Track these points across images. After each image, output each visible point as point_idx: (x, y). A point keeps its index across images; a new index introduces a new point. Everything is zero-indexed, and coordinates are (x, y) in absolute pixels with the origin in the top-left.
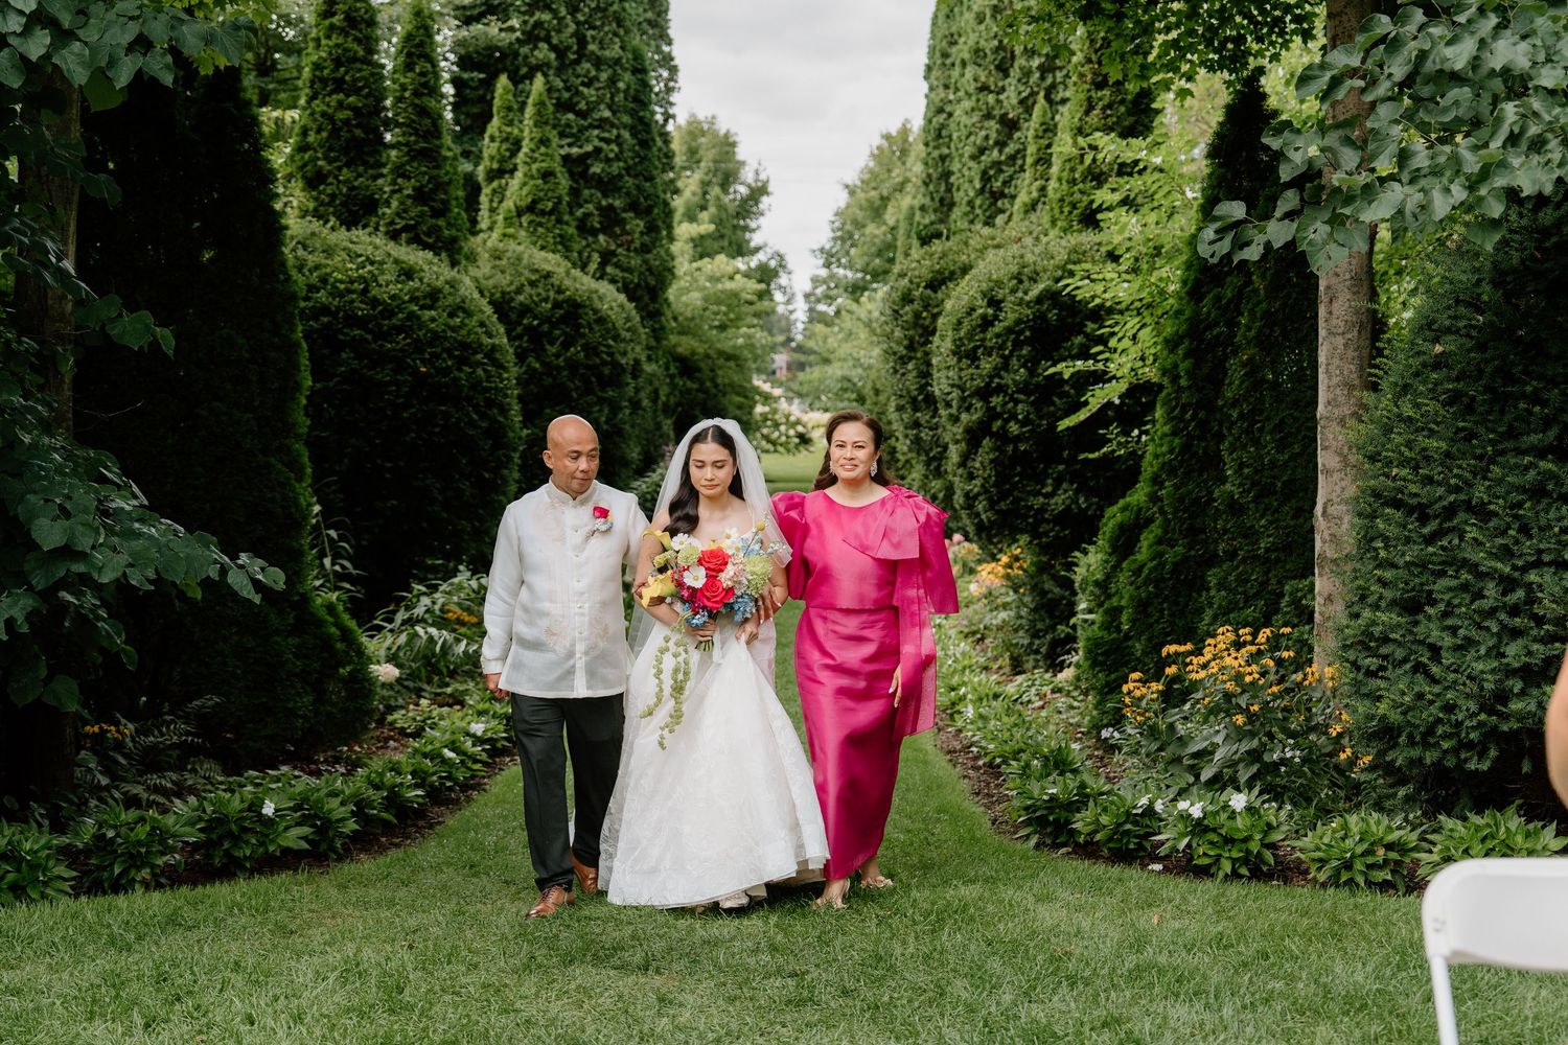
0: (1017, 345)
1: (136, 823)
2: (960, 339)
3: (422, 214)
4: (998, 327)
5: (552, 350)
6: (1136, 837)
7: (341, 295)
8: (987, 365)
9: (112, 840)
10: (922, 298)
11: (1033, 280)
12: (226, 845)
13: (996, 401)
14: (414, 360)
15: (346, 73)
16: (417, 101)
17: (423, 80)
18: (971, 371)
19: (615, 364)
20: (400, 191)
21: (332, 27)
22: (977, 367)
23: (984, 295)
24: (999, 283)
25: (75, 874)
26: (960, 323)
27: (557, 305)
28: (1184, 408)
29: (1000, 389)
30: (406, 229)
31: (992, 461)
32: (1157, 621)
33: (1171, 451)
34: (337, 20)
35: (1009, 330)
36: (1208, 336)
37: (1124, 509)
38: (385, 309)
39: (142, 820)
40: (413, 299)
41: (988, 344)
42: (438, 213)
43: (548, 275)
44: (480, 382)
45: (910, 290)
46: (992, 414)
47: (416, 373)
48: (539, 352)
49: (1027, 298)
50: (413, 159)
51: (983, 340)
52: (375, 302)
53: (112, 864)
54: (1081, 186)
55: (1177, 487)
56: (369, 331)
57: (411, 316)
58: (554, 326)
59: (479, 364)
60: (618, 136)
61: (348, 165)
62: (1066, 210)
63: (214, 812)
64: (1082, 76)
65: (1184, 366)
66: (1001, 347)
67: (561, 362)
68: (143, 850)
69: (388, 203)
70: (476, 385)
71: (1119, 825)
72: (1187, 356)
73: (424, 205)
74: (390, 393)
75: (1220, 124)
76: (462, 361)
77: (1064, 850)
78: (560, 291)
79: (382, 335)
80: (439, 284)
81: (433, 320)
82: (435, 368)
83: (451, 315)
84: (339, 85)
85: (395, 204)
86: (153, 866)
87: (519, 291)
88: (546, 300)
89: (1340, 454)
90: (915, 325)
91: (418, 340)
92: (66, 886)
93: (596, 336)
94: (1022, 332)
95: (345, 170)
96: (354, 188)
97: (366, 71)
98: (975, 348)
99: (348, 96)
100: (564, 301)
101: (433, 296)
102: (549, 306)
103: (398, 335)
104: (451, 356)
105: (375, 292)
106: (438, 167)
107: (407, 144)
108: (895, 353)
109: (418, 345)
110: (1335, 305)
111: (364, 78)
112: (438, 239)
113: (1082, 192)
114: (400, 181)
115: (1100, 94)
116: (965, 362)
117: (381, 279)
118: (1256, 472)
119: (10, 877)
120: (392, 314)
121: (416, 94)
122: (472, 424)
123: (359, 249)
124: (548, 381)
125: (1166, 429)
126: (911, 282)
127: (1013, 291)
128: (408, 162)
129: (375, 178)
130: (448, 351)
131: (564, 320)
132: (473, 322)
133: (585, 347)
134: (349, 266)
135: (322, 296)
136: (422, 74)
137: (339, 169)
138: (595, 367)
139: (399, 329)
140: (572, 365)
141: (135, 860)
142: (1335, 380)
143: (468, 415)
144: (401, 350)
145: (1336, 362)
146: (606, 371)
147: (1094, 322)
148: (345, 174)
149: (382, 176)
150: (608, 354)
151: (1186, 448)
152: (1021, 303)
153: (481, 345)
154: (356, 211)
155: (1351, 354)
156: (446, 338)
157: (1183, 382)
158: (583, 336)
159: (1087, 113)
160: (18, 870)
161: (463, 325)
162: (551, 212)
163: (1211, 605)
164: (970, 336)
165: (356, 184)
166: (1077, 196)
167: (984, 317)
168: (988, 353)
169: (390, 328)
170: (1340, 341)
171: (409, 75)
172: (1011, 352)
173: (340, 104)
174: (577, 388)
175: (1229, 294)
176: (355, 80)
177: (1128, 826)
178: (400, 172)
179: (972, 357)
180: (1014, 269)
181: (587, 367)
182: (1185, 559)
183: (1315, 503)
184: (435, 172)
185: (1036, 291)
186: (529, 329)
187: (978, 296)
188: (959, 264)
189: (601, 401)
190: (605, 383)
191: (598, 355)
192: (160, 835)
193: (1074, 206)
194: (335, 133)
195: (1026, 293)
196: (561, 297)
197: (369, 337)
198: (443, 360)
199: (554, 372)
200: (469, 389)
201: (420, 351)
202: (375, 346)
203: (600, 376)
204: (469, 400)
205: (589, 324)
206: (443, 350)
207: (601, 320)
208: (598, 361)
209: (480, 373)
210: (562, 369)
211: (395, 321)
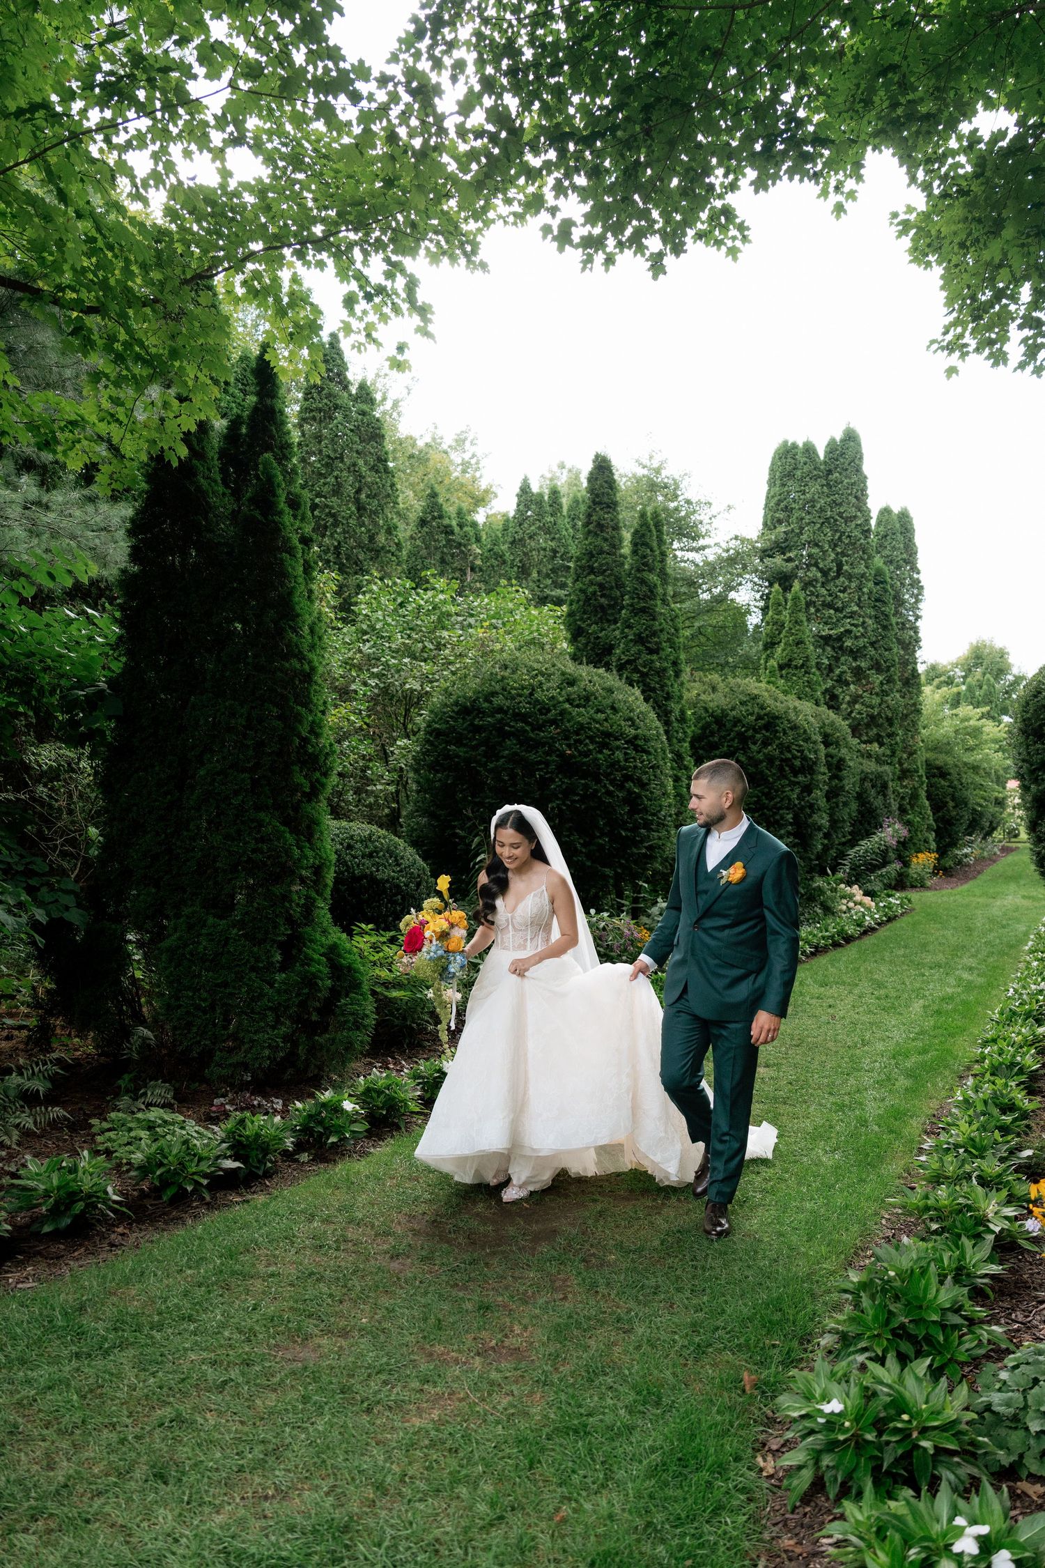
3: (640, 652)
5: (754, 748)
7: (513, 698)
14: (562, 745)
15: (596, 561)
19: (805, 758)
20: (626, 637)
21: (589, 532)
27: (759, 717)
34: (591, 527)
38: (544, 708)
40: (568, 700)
42: (651, 651)
43: (755, 697)
44: (619, 761)
47: (562, 755)
48: (745, 749)
50: (636, 615)
52: (537, 703)
56: (527, 723)
57: (563, 713)
58: (757, 731)
59: (618, 748)
67: (760, 756)
69: (618, 646)
70: (614, 765)
74: (541, 770)
76: (604, 745)
78: (762, 708)
79: (540, 728)
81: (582, 715)
82: (579, 752)
83: (598, 711)
84: (592, 570)
85: (623, 646)
87: (733, 709)
88: (752, 714)
91: (566, 730)
93: (790, 738)
95: (594, 626)
96: (599, 638)
97: (610, 559)
99: (596, 576)
100: (766, 715)
101: (587, 698)
102: (755, 718)
103: (551, 726)
104: (593, 742)
105: (539, 695)
106: (654, 619)
109: (566, 735)
114: (627, 630)
117: (546, 686)
120: (549, 711)
122: (609, 793)
128: (634, 617)
130: (592, 739)
131: (767, 727)
132: (619, 717)
135: (498, 701)
137: (590, 626)
138: (787, 760)
139: (553, 722)
140: (770, 760)
143: (605, 786)
144: (552, 738)
146: (797, 763)
149: (616, 628)
150: (798, 751)
154: (598, 654)
156: (591, 729)
158: (779, 738)
162: (802, 666)
169: (545, 721)
173: (592, 583)
176: (601, 565)
178: (627, 624)
181: (782, 760)
184: (649, 623)
186: (740, 734)
190: (796, 772)
191: (790, 751)
194: (588, 600)
196: (762, 713)
197: (529, 728)
198: (586, 745)
199: (756, 763)
200: (608, 767)
201: (567, 738)
202: (531, 735)
203: (792, 767)
204: (607, 775)
205: (784, 730)
206: (587, 737)
207: (795, 727)
208: (789, 756)
209: (619, 755)
210: (761, 762)
211: (549, 716)
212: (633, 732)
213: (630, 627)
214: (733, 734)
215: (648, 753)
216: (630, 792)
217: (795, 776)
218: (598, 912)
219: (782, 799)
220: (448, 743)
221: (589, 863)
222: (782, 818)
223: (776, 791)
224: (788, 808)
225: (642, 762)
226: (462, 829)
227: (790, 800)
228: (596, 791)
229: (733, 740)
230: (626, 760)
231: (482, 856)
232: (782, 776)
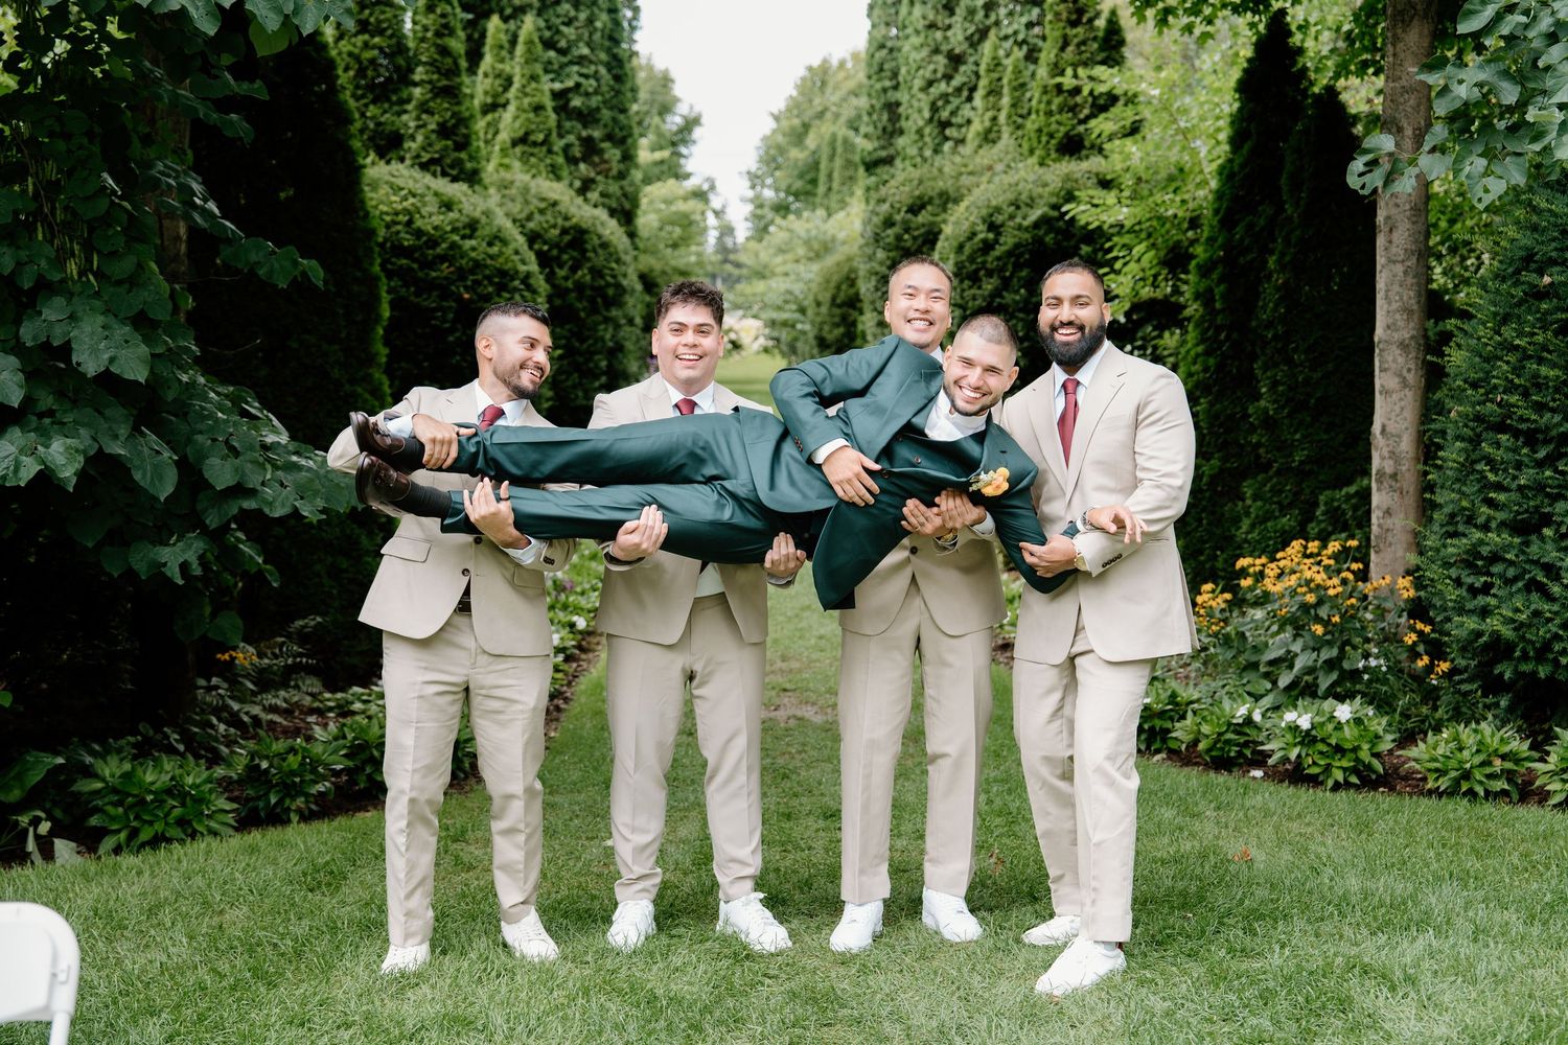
0: (1018, 267)
1: (288, 753)
3: (446, 148)
4: (999, 251)
5: (561, 273)
6: (1238, 745)
8: (989, 285)
9: (266, 771)
10: (905, 222)
11: (1030, 205)
12: (368, 770)
14: (457, 287)
15: (371, 14)
16: (439, 41)
17: (443, 21)
18: (973, 291)
19: (618, 286)
20: (424, 126)
22: (980, 288)
23: (984, 221)
24: (998, 210)
25: (235, 806)
26: (960, 248)
27: (564, 231)
28: (1219, 329)
30: (432, 161)
32: (1195, 529)
33: (1206, 369)
35: (1010, 253)
36: (1242, 260)
38: (429, 240)
39: (292, 750)
40: (455, 230)
41: (989, 266)
42: (460, 147)
43: (555, 204)
45: (891, 215)
47: (459, 299)
48: (549, 275)
49: (1026, 223)
50: (436, 96)
51: (984, 263)
52: (419, 233)
53: (266, 794)
54: (1058, 117)
55: (1212, 405)
56: (414, 260)
57: (453, 246)
58: (562, 250)
59: (516, 289)
60: (596, 72)
61: (374, 102)
62: (1044, 139)
63: (355, 739)
64: (1057, 14)
65: (1218, 291)
66: (1001, 270)
67: (570, 284)
68: (297, 780)
69: (413, 138)
71: (1220, 734)
72: (1220, 281)
73: (447, 138)
74: (435, 318)
75: (1249, 61)
76: (502, 287)
77: (1158, 757)
78: (566, 218)
79: (429, 265)
80: (477, 214)
81: (474, 249)
82: (477, 294)
83: (490, 244)
84: (364, 27)
85: (420, 138)
86: (307, 795)
88: (554, 226)
89: (1400, 375)
90: (897, 248)
91: (460, 269)
92: (230, 819)
93: (599, 260)
94: (1022, 254)
95: (371, 107)
96: (379, 124)
97: (387, 13)
98: (977, 271)
99: (373, 36)
100: (570, 228)
101: (472, 227)
102: (557, 232)
103: (442, 263)
104: (491, 283)
105: (419, 223)
106: (461, 103)
107: (430, 82)
108: (877, 273)
109: (461, 274)
110: (1395, 235)
111: (387, 20)
112: (462, 171)
113: (1059, 123)
114: (424, 116)
115: (1074, 31)
116: (967, 283)
117: (424, 211)
118: (1290, 388)
119: (177, 812)
120: (436, 244)
121: (438, 34)
123: (400, 182)
125: (1200, 349)
126: (892, 206)
127: (1012, 217)
128: (433, 99)
129: (399, 114)
130: (489, 278)
131: (572, 245)
132: (509, 251)
133: (592, 270)
134: (394, 198)
136: (443, 16)
137: (366, 105)
138: (601, 288)
139: (443, 258)
140: (580, 287)
141: (290, 790)
142: (1395, 306)
144: (446, 278)
145: (1396, 288)
146: (611, 292)
147: (1088, 244)
148: (372, 111)
149: (406, 112)
150: (611, 276)
151: (1220, 367)
152: (1020, 227)
153: (517, 272)
154: (383, 145)
155: (1410, 280)
156: (486, 266)
157: (1218, 305)
158: (589, 260)
159: (1063, 49)
160: (183, 805)
161: (501, 253)
163: (1247, 514)
164: (971, 259)
165: (383, 119)
166: (1054, 127)
167: (984, 241)
168: (990, 274)
169: (435, 257)
170: (1399, 269)
171: (432, 16)
173: (366, 45)
175: (1262, 222)
176: (379, 22)
177: (1230, 736)
178: (424, 108)
179: (974, 279)
180: (1010, 196)
181: (593, 288)
182: (1222, 470)
183: (1372, 423)
184: (456, 108)
185: (1035, 215)
187: (979, 221)
188: (937, 191)
189: (607, 320)
191: (602, 276)
192: (312, 765)
193: (1051, 136)
195: (1024, 218)
196: (567, 224)
197: (415, 266)
198: (485, 286)
201: (463, 278)
202: (421, 274)
203: (605, 297)
205: (594, 248)
206: (485, 277)
207: (605, 245)
208: (602, 283)
211: (438, 250)
213: (430, 113)
217: (608, 310)
219: (596, 342)
222: (597, 366)
224: (600, 353)
232: (594, 310)
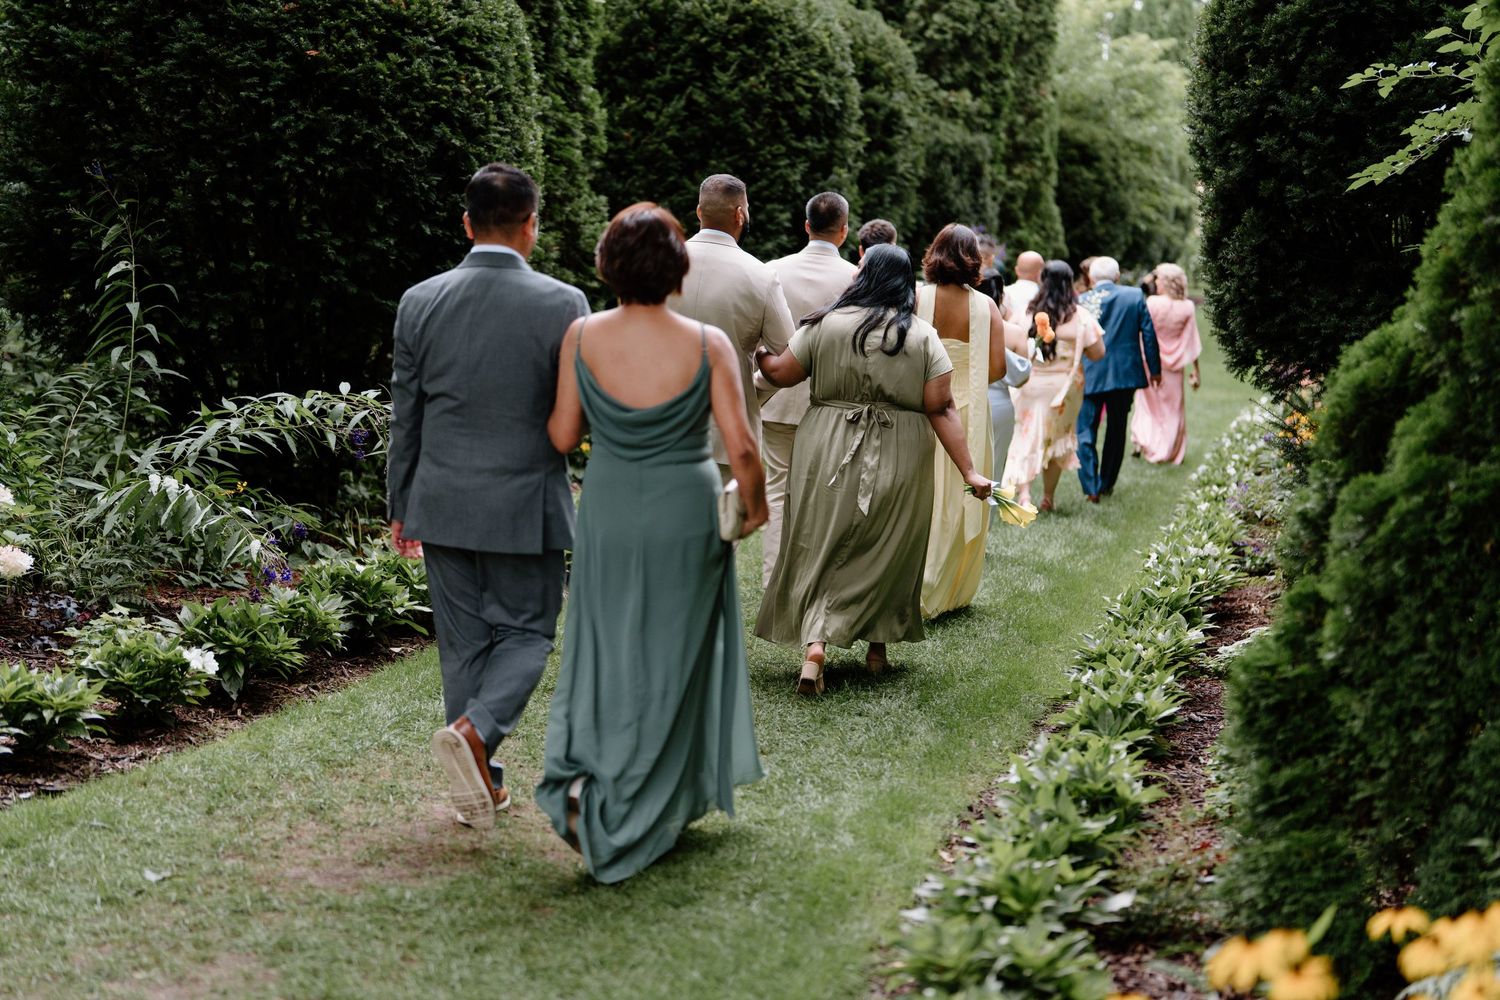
2: (1222, 37)
13: (1265, 142)
14: (296, 37)
18: (1232, 91)
19: (819, 105)
22: (1243, 84)
27: (737, 17)
29: (1276, 124)
31: (1255, 249)
37: (1377, 351)
41: (1264, 43)
44: (421, 79)
46: (1261, 166)
48: (706, 80)
58: (729, 44)
66: (1282, 50)
67: (734, 95)
70: (409, 86)
76: (387, 44)
82: (335, 53)
88: (722, 10)
100: (748, 13)
102: (725, 18)
104: (365, 34)
116: (1224, 76)
122: (398, 145)
124: (716, 120)
130: (364, 29)
133: (774, 76)
138: (787, 105)
140: (753, 102)
143: (389, 130)
144: (277, 20)
146: (805, 112)
150: (807, 89)
158: (772, 61)
164: (1235, 30)
168: (1261, 58)
172: (1301, 58)
174: (757, 134)
179: (1236, 67)
181: (775, 105)
186: (696, 49)
189: (794, 153)
190: (801, 130)
191: (791, 90)
196: (745, 7)
198: (351, 40)
199: (725, 108)
200: (396, 90)
201: (311, 23)
203: (794, 119)
204: (394, 107)
205: (782, 45)
206: (354, 24)
207: (804, 42)
208: (790, 97)
209: (422, 66)
210: (736, 105)
212: (455, 20)
214: (683, 48)
215: (486, 66)
216: (443, 145)
218: (355, 390)
219: (772, 183)
220: (52, 18)
221: (353, 290)
222: (771, 219)
223: (762, 166)
224: (782, 200)
225: (471, 85)
226: (83, 207)
227: (787, 184)
228: (370, 139)
229: (682, 59)
230: (438, 79)
231: (121, 266)
232: (776, 136)
